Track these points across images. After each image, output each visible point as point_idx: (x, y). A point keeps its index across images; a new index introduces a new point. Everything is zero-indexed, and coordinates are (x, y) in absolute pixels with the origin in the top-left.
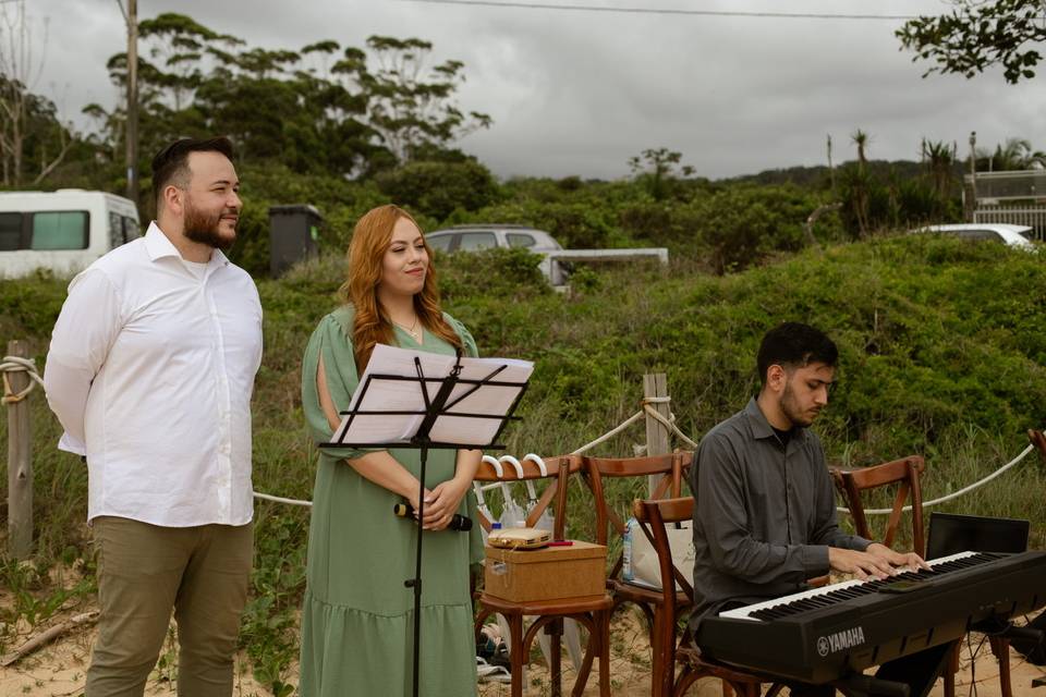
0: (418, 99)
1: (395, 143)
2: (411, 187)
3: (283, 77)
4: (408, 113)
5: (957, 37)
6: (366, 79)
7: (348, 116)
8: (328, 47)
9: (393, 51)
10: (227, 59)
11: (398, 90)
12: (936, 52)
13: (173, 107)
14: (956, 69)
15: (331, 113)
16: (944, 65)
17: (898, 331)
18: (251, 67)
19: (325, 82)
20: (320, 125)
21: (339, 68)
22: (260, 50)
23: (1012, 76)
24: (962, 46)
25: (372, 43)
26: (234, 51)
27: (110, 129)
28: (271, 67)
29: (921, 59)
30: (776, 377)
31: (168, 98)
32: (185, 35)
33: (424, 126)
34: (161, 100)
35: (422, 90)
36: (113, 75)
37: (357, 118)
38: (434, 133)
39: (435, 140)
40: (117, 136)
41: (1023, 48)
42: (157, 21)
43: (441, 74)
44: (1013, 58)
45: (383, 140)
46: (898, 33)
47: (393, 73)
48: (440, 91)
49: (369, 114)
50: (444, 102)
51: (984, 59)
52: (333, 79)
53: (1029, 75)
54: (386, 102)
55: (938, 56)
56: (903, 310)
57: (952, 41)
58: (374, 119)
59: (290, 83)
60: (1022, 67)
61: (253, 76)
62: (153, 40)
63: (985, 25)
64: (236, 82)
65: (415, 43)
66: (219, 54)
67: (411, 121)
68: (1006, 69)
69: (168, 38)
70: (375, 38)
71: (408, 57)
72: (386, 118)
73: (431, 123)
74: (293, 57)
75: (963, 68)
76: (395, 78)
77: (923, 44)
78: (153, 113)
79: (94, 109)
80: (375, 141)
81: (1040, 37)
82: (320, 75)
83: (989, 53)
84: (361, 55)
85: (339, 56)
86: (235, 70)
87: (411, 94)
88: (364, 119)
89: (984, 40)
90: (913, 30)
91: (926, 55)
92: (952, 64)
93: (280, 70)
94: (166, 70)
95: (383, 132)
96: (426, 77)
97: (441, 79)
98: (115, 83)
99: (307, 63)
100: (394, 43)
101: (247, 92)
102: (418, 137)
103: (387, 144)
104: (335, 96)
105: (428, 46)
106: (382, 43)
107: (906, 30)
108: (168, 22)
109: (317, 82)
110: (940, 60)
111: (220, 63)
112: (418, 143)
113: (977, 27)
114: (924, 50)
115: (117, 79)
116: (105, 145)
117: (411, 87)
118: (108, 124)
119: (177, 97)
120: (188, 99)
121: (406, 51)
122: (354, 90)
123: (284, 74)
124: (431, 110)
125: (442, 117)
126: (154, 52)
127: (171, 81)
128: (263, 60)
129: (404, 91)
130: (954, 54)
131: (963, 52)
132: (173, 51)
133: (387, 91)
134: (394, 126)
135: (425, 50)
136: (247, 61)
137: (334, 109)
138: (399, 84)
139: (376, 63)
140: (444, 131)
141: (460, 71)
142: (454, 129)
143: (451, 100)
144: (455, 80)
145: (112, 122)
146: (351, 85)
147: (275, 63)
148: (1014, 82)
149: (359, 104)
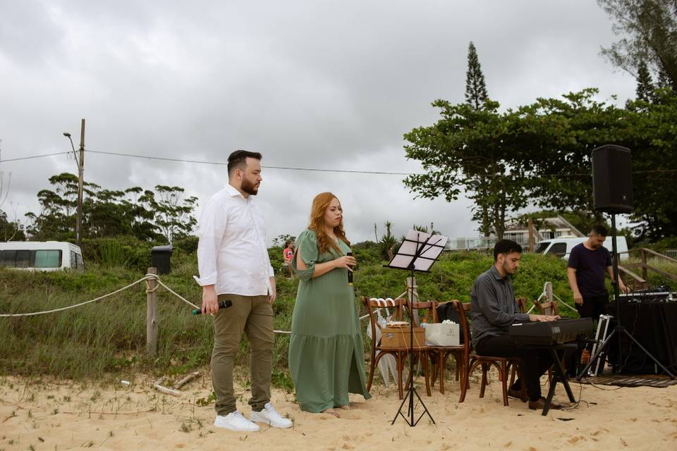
0: (177, 213)
1: (167, 232)
2: (189, 247)
3: (116, 203)
4: (173, 219)
5: (427, 183)
6: (154, 204)
7: (145, 220)
8: (137, 190)
9: (167, 192)
10: (92, 194)
11: (168, 209)
12: (419, 189)
13: (66, 215)
14: (427, 196)
15: (137, 219)
16: (422, 194)
17: (451, 283)
18: (102, 198)
19: (135, 205)
20: (133, 224)
21: (142, 199)
22: (107, 191)
23: (448, 199)
24: (429, 186)
25: (158, 188)
26: (95, 191)
27: (37, 223)
28: (111, 198)
29: (413, 192)
30: (501, 258)
31: (64, 211)
32: (72, 183)
33: (180, 225)
34: (61, 212)
35: (179, 209)
36: (40, 200)
37: (149, 221)
38: (184, 228)
39: (184, 231)
40: (41, 227)
41: (453, 188)
42: (60, 177)
43: (188, 203)
44: (449, 192)
45: (161, 231)
46: (404, 181)
47: (166, 202)
48: (187, 210)
49: (155, 219)
50: (189, 215)
51: (438, 192)
52: (139, 204)
53: (456, 198)
54: (163, 215)
55: (420, 191)
56: (451, 275)
57: (426, 184)
58: (157, 222)
59: (120, 205)
60: (453, 196)
61: (103, 202)
62: (58, 184)
63: (438, 178)
64: (95, 204)
65: (177, 189)
66: (88, 192)
67: (174, 223)
68: (446, 196)
69: (64, 184)
70: (159, 186)
71: (174, 195)
72: (163, 221)
73: (183, 224)
74: (121, 194)
75: (430, 196)
76: (167, 205)
77: (414, 186)
78: (57, 217)
79: (30, 214)
80: (157, 231)
81: (460, 183)
82: (133, 202)
83: (439, 190)
84: (152, 194)
85: (142, 194)
86: (95, 199)
87: (174, 211)
88: (153, 222)
89: (438, 184)
90: (410, 180)
91: (415, 190)
92: (425, 194)
93: (115, 200)
94: (64, 198)
95: (161, 228)
96: (181, 204)
97: (188, 205)
98: (42, 204)
99: (127, 197)
100: (167, 189)
101: (100, 208)
102: (177, 230)
103: (163, 233)
104: (140, 211)
105: (183, 190)
106: (162, 189)
107: (407, 179)
108: (65, 177)
109: (132, 205)
110: (421, 192)
111: (88, 196)
112: (177, 232)
113: (435, 179)
114: (414, 188)
115: (42, 202)
116: (35, 230)
117: (175, 208)
118: (36, 222)
119: (68, 210)
120: (73, 211)
121: (172, 193)
122: (148, 208)
123: (117, 201)
124: (184, 218)
125: (188, 221)
126: (58, 190)
127: (66, 203)
128: (108, 195)
129: (171, 210)
130: (426, 190)
131: (430, 189)
132: (67, 190)
133: (163, 210)
134: (166, 225)
135: (181, 192)
136: (100, 195)
137: (139, 217)
138: (169, 207)
139: (159, 198)
140: (188, 228)
141: (196, 202)
142: (193, 227)
143: (192, 214)
144: (194, 205)
145: (38, 221)
146: (147, 207)
147: (113, 197)
148: (450, 201)
149: (150, 215)
